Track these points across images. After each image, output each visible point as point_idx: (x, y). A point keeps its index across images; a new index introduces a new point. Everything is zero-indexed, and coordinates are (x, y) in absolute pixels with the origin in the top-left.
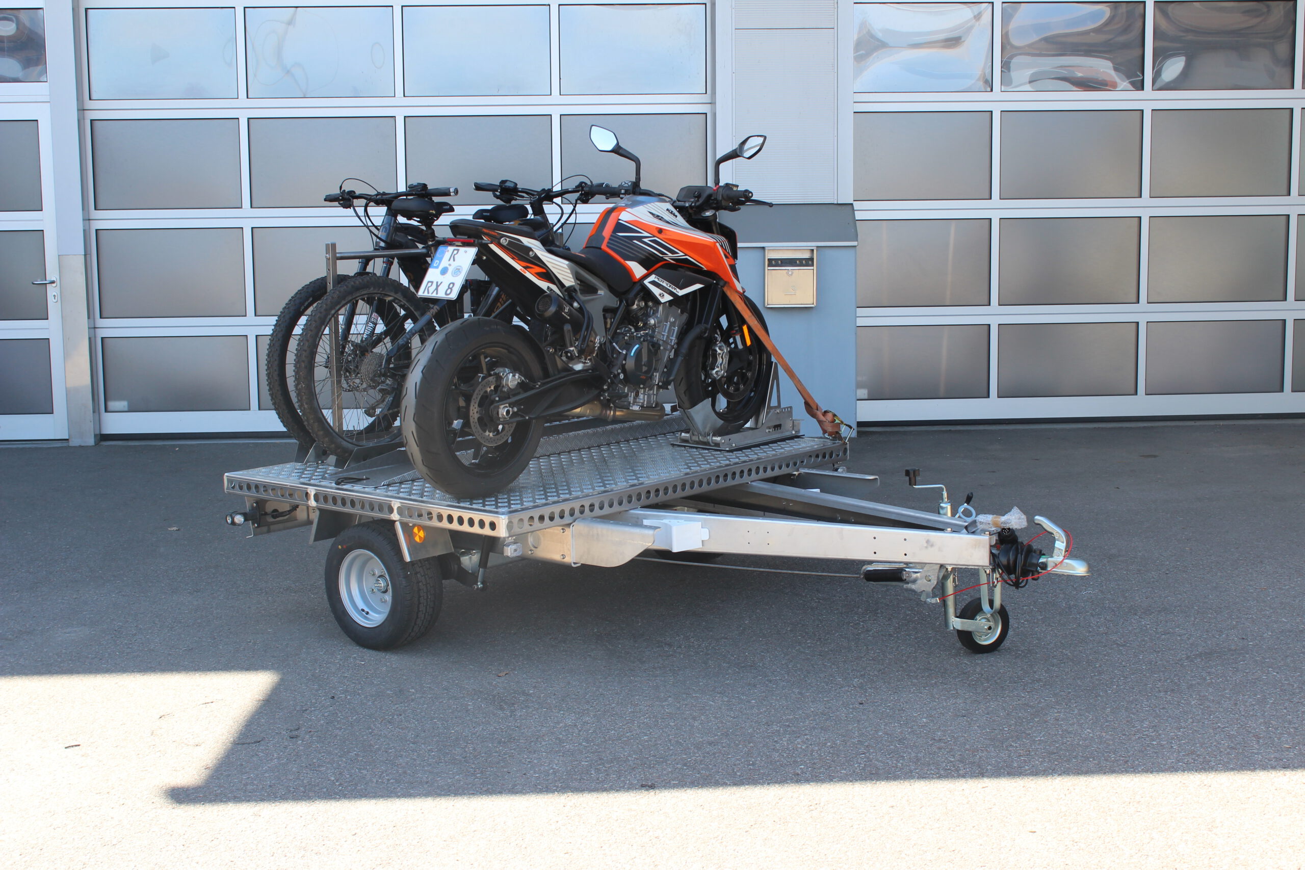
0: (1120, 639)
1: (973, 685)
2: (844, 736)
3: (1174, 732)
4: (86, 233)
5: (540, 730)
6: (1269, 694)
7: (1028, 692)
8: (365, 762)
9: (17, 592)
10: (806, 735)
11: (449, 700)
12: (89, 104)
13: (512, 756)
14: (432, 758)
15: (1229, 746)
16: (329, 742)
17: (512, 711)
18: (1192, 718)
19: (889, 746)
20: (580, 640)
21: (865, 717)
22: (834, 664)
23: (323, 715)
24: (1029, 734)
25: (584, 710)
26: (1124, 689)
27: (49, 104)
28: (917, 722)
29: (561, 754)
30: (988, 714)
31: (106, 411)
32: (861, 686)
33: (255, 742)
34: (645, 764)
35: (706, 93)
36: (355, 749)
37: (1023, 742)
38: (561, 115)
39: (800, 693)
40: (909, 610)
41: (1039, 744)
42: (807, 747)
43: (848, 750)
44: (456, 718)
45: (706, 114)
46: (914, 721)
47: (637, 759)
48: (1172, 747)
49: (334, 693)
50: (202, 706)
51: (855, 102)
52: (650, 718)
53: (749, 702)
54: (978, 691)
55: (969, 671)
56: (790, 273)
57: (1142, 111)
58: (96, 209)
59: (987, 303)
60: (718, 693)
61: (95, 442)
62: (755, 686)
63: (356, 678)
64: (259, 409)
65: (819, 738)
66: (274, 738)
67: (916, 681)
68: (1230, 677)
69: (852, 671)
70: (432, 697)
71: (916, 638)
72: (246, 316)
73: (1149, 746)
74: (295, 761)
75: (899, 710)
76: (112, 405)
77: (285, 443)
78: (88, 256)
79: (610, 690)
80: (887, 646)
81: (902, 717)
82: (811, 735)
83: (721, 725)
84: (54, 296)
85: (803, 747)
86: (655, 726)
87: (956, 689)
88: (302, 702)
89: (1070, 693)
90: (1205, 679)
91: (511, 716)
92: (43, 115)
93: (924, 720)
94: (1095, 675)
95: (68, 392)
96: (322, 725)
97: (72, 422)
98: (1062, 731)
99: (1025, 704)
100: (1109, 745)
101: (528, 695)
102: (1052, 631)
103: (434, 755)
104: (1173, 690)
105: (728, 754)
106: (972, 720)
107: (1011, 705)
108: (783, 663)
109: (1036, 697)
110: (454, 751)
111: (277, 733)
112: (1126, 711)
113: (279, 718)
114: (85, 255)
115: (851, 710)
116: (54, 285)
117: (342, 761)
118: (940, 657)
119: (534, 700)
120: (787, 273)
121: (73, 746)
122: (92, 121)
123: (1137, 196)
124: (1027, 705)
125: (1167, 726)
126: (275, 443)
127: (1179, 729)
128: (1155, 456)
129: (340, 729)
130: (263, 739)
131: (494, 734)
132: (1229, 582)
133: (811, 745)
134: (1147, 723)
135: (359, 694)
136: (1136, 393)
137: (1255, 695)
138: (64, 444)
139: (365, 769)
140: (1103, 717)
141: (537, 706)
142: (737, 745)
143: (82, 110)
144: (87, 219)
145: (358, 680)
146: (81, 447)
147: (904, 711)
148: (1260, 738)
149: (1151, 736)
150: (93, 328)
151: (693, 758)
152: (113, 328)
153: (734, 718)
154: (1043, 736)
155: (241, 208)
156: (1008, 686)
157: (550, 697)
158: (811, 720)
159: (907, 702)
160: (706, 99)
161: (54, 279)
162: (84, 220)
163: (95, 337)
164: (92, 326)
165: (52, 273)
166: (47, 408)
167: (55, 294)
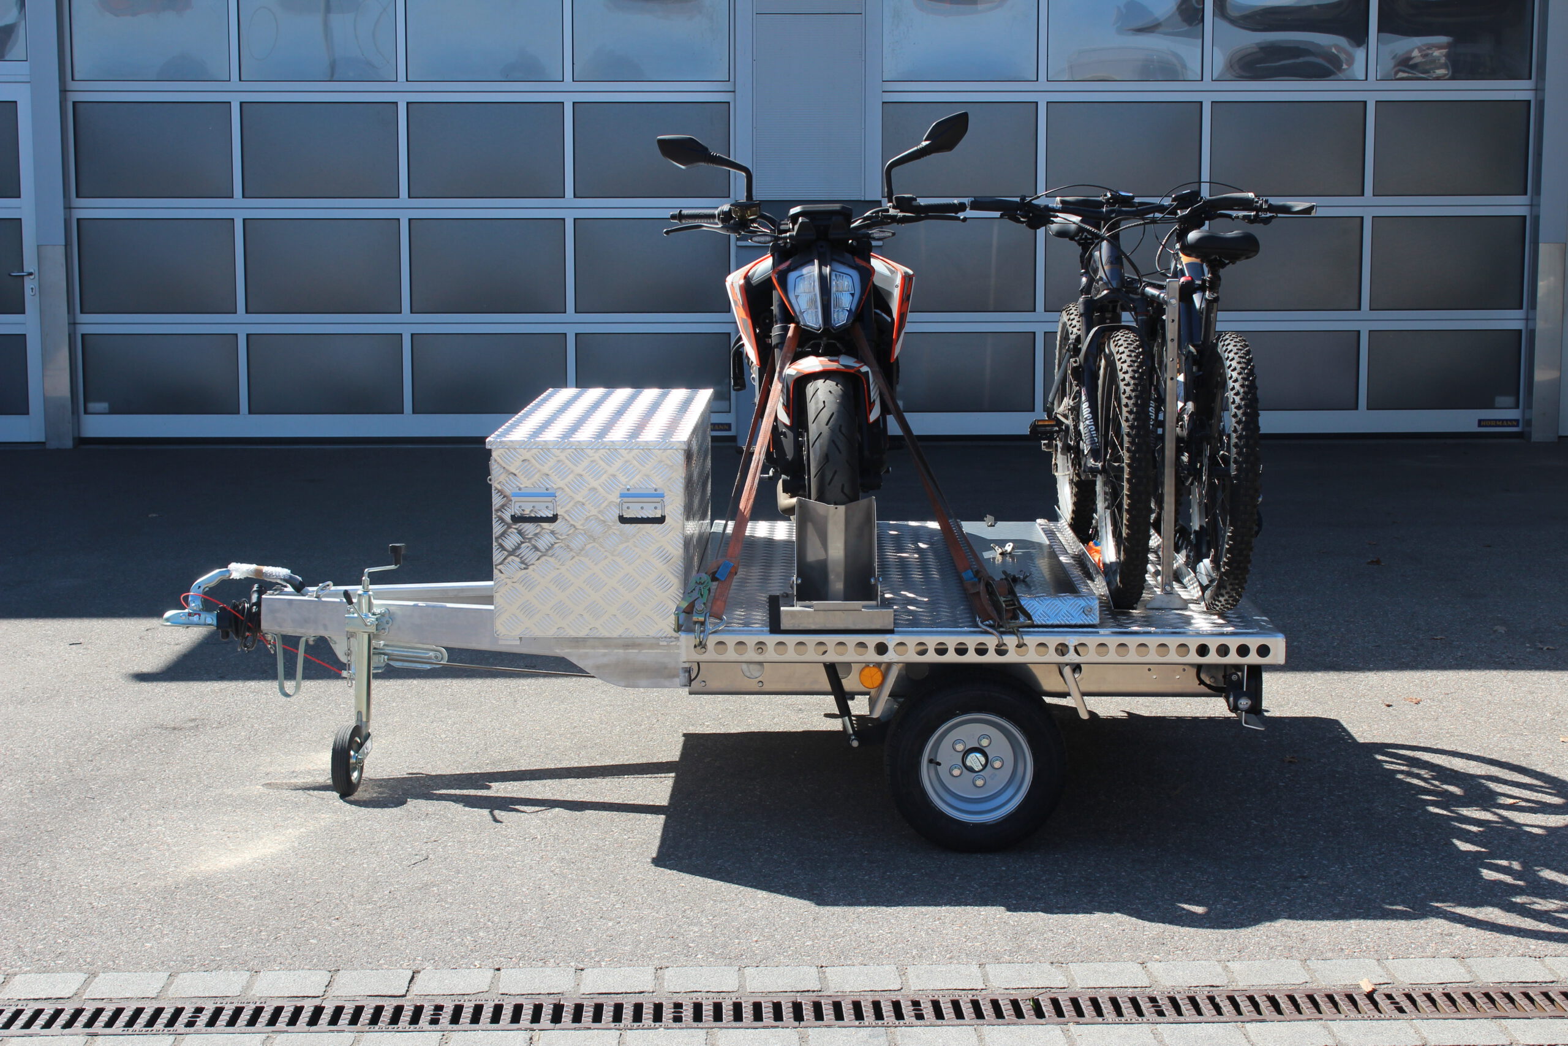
4: (67, 223)
12: (71, 85)
27: (29, 85)
35: (729, 81)
38: (574, 103)
45: (729, 103)
51: (883, 92)
57: (1201, 103)
58: (78, 196)
59: (1031, 309)
61: (73, 445)
64: (250, 413)
72: (236, 313)
76: (93, 406)
77: (277, 450)
78: (68, 247)
84: (32, 289)
92: (22, 96)
95: (45, 391)
97: (49, 425)
114: (66, 246)
116: (32, 277)
122: (74, 103)
126: (266, 449)
138: (41, 447)
143: (64, 91)
144: (68, 207)
146: (58, 450)
150: (73, 324)
152: (95, 324)
160: (728, 86)
161: (32, 271)
162: (65, 208)
163: (75, 333)
164: (72, 322)
165: (30, 263)
166: (22, 409)
167: (32, 286)
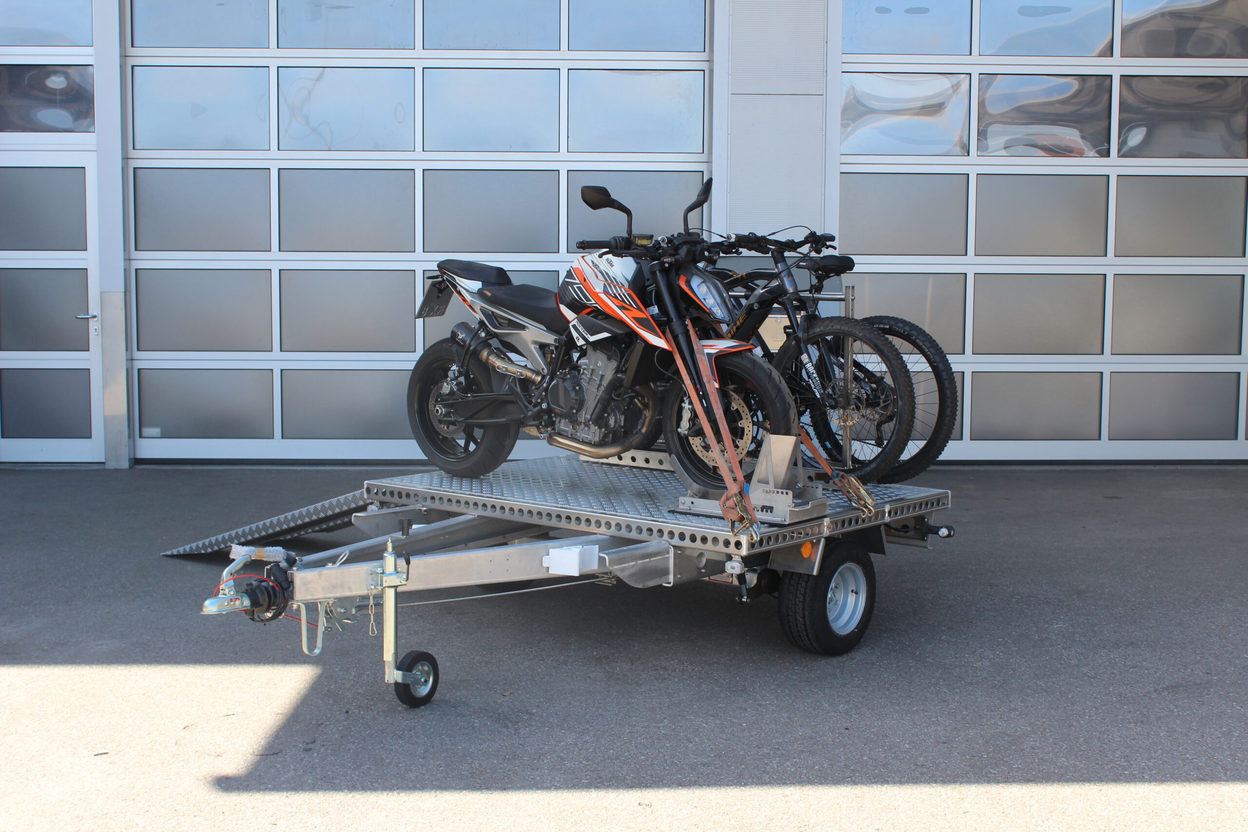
0: (1091, 671)
1: (953, 713)
2: (831, 760)
3: (1145, 763)
4: (126, 272)
5: (543, 748)
6: (1234, 727)
7: (1004, 721)
8: (377, 776)
9: (53, 605)
10: (794, 758)
11: (456, 717)
12: (133, 154)
13: (516, 773)
14: (440, 773)
15: (1197, 777)
16: (343, 756)
17: (516, 730)
18: (1161, 749)
19: (874, 770)
20: (580, 662)
21: (851, 742)
22: (820, 690)
23: (337, 729)
24: (1007, 762)
25: (584, 730)
26: (1096, 719)
27: (96, 152)
28: (900, 748)
29: (563, 772)
30: (967, 741)
31: (141, 436)
32: (846, 712)
33: (273, 754)
34: (643, 783)
35: (703, 153)
36: (368, 762)
37: (1002, 769)
38: (568, 171)
39: (789, 718)
40: (891, 640)
41: (1017, 771)
42: (796, 770)
43: (835, 774)
44: (463, 734)
45: (703, 172)
46: (897, 747)
47: (635, 778)
48: (1143, 777)
49: (348, 708)
50: (223, 718)
51: (841, 164)
52: (646, 738)
53: (741, 725)
54: (957, 719)
55: (948, 700)
56: (779, 321)
57: (1108, 176)
58: (136, 250)
59: (961, 351)
60: (711, 716)
61: (130, 465)
62: (746, 709)
63: (369, 694)
64: (283, 438)
65: (808, 762)
66: (291, 750)
67: (898, 708)
68: (1197, 710)
69: (838, 696)
70: (440, 714)
71: (897, 667)
72: (272, 351)
73: (1121, 776)
74: (311, 773)
75: (882, 736)
76: (147, 431)
77: (306, 470)
78: (128, 294)
79: (609, 711)
80: (870, 674)
81: (885, 742)
82: (800, 758)
83: (714, 747)
84: (96, 329)
85: (793, 770)
86: (652, 746)
87: (937, 717)
88: (318, 716)
89: (1044, 722)
90: (1172, 711)
91: (515, 734)
92: (89, 162)
93: (907, 746)
94: (1068, 706)
95: (106, 419)
96: (336, 739)
97: (109, 446)
98: (1039, 759)
99: (1002, 732)
100: (1084, 774)
101: (531, 714)
102: (1026, 662)
103: (442, 770)
104: (1142, 722)
105: (721, 775)
106: (952, 746)
107: (989, 733)
108: (772, 688)
109: (1012, 725)
110: (461, 767)
111: (294, 746)
112: (1099, 741)
113: (296, 731)
114: (125, 292)
115: (837, 735)
116: (96, 319)
117: (355, 774)
118: (920, 685)
119: (537, 718)
120: (776, 321)
121: (101, 754)
122: (135, 169)
123: (1102, 255)
124: (1004, 733)
125: (1138, 756)
126: (296, 470)
127: (1149, 759)
128: (1118, 498)
129: (354, 743)
130: (281, 751)
131: (498, 751)
132: (1192, 618)
133: (800, 767)
134: (1119, 753)
135: (371, 710)
136: (1099, 438)
137: (1221, 728)
138: (101, 467)
139: (376, 782)
140: (1077, 746)
141: (540, 725)
142: (729, 767)
143: (126, 158)
144: (128, 259)
145: (370, 696)
146: (116, 470)
147: (887, 736)
148: (1226, 770)
149: (1123, 766)
150: (131, 360)
151: (688, 778)
152: (149, 360)
153: (726, 740)
154: (1021, 764)
155: (270, 251)
156: (986, 715)
157: (552, 717)
158: (800, 744)
159: (890, 729)
160: (703, 158)
161: (96, 314)
162: (125, 260)
163: (132, 368)
164: (130, 358)
165: (94, 308)
166: (85, 433)
167: (96, 327)
